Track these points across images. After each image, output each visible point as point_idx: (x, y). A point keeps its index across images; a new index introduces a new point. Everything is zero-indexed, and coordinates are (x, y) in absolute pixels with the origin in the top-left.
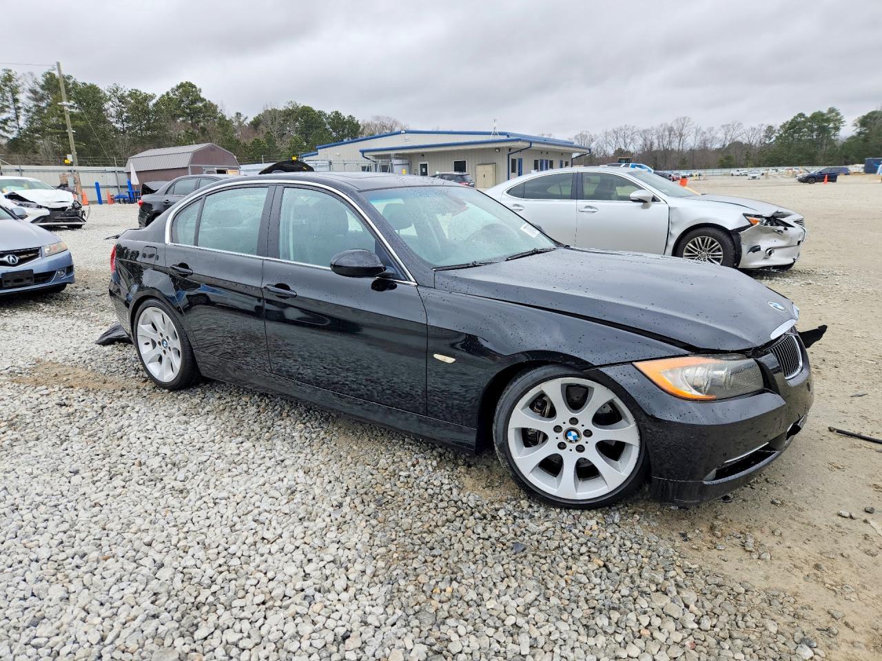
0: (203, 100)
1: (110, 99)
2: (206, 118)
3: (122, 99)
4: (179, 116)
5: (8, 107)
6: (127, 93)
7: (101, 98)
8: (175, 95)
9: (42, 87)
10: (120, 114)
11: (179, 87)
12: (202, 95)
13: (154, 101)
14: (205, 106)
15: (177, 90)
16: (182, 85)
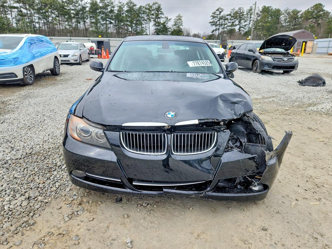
0: (323, 10)
1: (283, 14)
2: (323, 19)
3: (288, 14)
4: (310, 19)
5: (248, 20)
6: (291, 11)
7: (280, 14)
8: (312, 9)
9: (261, 12)
10: (285, 20)
11: (314, 6)
12: (324, 8)
13: (300, 13)
14: (324, 13)
15: (313, 7)
16: (316, 5)
